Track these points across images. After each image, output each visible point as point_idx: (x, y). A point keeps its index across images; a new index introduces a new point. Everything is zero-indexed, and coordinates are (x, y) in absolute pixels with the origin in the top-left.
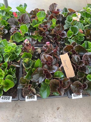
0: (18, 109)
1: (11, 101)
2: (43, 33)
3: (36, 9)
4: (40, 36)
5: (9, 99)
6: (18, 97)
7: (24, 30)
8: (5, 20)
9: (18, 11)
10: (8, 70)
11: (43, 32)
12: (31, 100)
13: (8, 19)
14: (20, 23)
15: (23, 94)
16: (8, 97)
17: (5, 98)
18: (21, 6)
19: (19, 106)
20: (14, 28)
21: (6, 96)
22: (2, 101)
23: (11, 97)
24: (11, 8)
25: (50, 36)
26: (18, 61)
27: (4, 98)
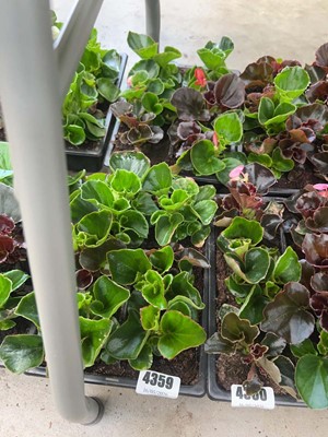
0: (187, 427)
1: (177, 396)
2: (294, 149)
3: (263, 59)
4: (284, 158)
5: (170, 385)
6: (203, 382)
7: (227, 132)
8: (156, 95)
9: (200, 64)
10: (174, 275)
11: (294, 146)
12: (251, 402)
13: (167, 90)
14: (211, 107)
15: (222, 376)
16: (167, 376)
17: (155, 379)
18: (210, 45)
19: (191, 415)
20: (191, 124)
21: (159, 374)
22: (146, 390)
23: (177, 381)
24: (177, 52)
25: (320, 162)
26: (198, 246)
27: (151, 378)
